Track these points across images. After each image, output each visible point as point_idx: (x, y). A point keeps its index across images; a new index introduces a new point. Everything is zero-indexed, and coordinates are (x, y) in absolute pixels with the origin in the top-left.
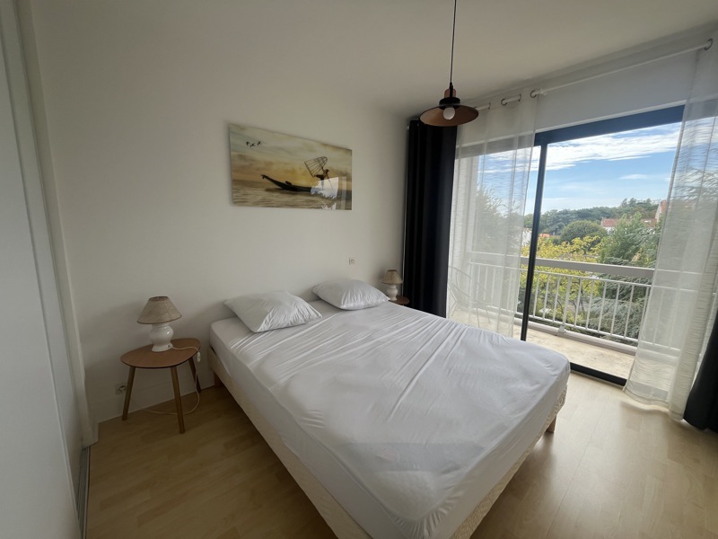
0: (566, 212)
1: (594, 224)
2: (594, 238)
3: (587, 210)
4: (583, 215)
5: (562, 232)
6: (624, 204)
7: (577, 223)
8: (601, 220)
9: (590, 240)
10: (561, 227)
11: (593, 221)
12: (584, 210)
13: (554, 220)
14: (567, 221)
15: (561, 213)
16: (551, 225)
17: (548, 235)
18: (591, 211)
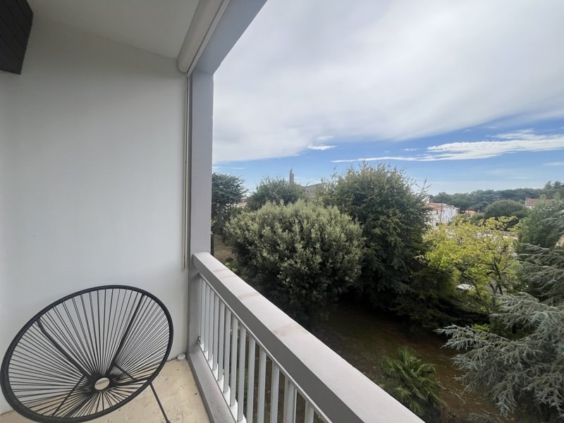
0: (490, 192)
1: (518, 203)
2: (511, 219)
3: (511, 191)
4: (507, 195)
5: (486, 209)
6: (548, 186)
7: (499, 202)
8: (525, 199)
9: (505, 221)
10: (485, 205)
11: (516, 200)
12: (507, 191)
13: (478, 198)
14: (491, 200)
15: (485, 193)
16: (476, 203)
17: (473, 212)
18: (515, 191)
